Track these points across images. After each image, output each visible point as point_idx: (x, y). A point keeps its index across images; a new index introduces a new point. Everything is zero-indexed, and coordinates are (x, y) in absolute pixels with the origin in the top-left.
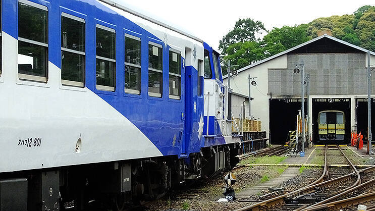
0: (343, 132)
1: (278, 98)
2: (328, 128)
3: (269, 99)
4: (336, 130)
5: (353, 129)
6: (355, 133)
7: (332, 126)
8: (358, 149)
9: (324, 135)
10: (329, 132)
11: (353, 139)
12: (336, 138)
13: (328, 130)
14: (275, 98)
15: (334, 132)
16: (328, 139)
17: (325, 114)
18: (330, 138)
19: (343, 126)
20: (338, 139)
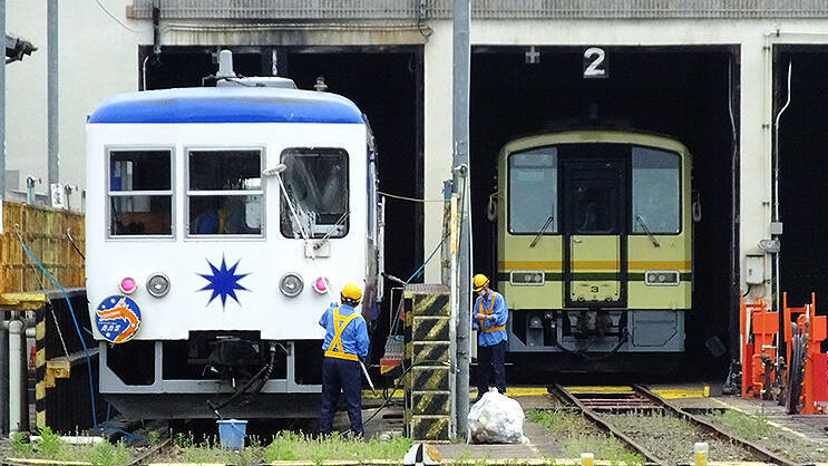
0: (678, 297)
1: (205, 41)
2: (567, 262)
3: (145, 51)
4: (624, 277)
5: (756, 271)
6: (767, 299)
7: (596, 250)
8: (793, 411)
9: (540, 313)
10: (581, 291)
11: (751, 349)
12: (623, 336)
13: (567, 277)
14: (184, 40)
15: (610, 290)
16: (570, 345)
17: (548, 159)
18: (583, 335)
19: (676, 251)
20: (644, 341)
